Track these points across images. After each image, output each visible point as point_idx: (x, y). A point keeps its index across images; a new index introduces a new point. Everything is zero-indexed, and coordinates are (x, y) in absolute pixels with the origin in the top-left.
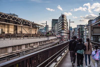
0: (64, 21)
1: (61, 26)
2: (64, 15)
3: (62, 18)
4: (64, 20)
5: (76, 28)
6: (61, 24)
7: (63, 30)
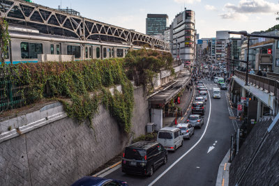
0: (192, 25)
1: (184, 37)
2: (190, 11)
3: (186, 18)
4: (190, 23)
5: (213, 40)
6: (183, 33)
7: (189, 46)
